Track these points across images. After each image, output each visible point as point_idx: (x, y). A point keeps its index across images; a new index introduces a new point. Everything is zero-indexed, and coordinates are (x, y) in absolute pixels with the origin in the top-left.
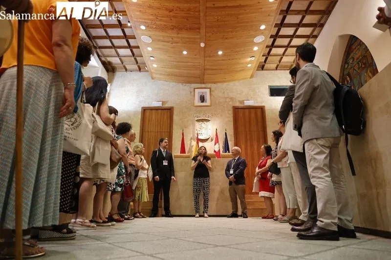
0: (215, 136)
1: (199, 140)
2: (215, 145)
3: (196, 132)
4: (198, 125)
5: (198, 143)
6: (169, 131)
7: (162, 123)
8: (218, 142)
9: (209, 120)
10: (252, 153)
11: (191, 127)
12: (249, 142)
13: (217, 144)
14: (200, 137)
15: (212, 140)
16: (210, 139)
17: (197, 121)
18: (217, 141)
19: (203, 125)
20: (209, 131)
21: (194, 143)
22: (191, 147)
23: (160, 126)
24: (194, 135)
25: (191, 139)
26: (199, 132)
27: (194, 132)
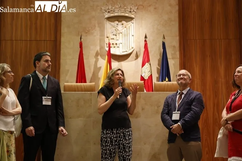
0: (143, 49)
1: (111, 57)
2: (143, 65)
3: (107, 41)
4: (109, 27)
5: (110, 62)
6: (53, 39)
7: (38, 22)
8: (148, 61)
9: (131, 19)
10: (215, 82)
11: (97, 33)
12: (208, 60)
13: (147, 65)
15: (137, 57)
16: (133, 55)
18: (146, 60)
19: (120, 27)
20: (132, 38)
21: (103, 63)
22: (97, 70)
23: (36, 29)
24: (102, 48)
25: (97, 54)
26: (111, 42)
27: (102, 40)
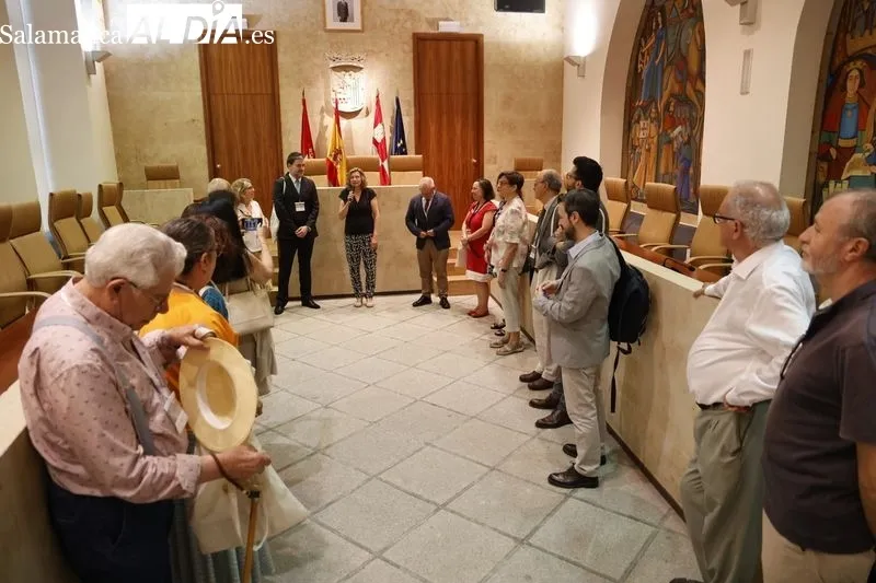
0: (374, 104)
1: (339, 114)
3: (333, 95)
4: (335, 78)
5: (338, 122)
6: (270, 92)
7: (252, 73)
8: (381, 121)
9: (361, 68)
10: (451, 142)
11: (321, 84)
12: (445, 118)
13: (380, 126)
14: (342, 108)
15: (368, 113)
16: (363, 112)
17: (334, 68)
18: (378, 120)
19: (349, 78)
20: (361, 94)
21: (330, 121)
22: (324, 128)
23: (250, 81)
24: (327, 102)
25: (322, 111)
26: (339, 96)
27: (327, 94)
